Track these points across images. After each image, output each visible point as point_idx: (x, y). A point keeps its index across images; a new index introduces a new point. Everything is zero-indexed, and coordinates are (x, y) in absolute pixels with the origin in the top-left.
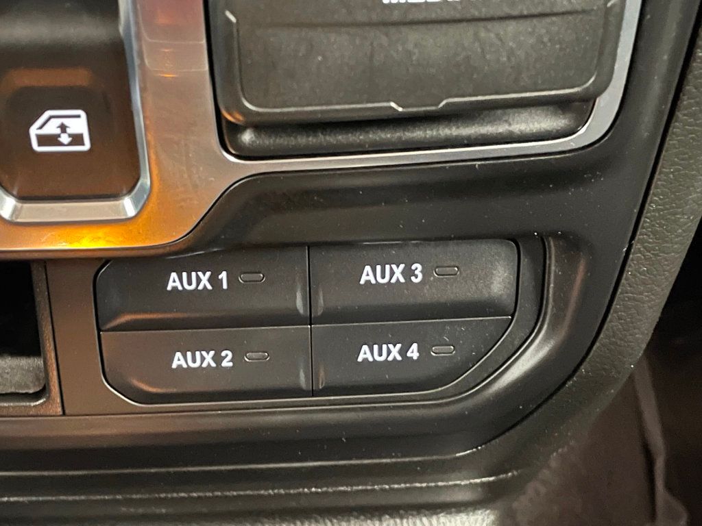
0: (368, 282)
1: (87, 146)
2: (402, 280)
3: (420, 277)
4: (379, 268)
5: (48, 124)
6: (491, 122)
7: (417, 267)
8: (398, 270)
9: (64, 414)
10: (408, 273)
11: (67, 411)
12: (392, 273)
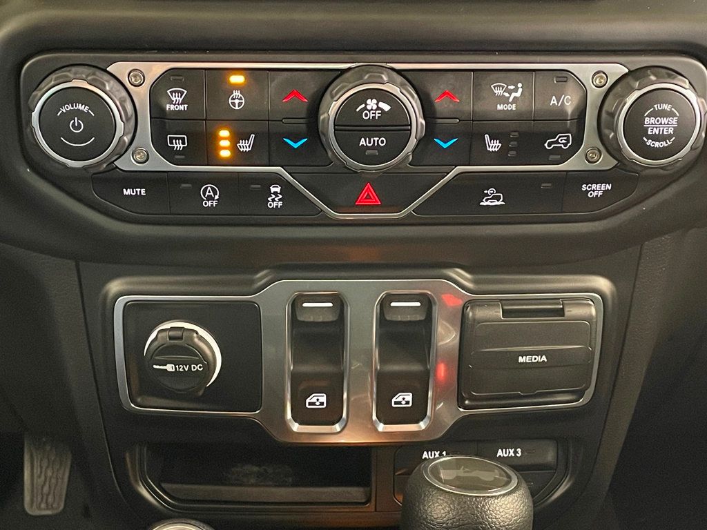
0: (500, 456)
1: (410, 405)
2: (513, 455)
3: (520, 454)
4: (504, 450)
5: (399, 398)
6: (550, 397)
7: (519, 450)
8: (512, 451)
9: (376, 511)
10: (515, 452)
11: (378, 510)
12: (509, 452)
